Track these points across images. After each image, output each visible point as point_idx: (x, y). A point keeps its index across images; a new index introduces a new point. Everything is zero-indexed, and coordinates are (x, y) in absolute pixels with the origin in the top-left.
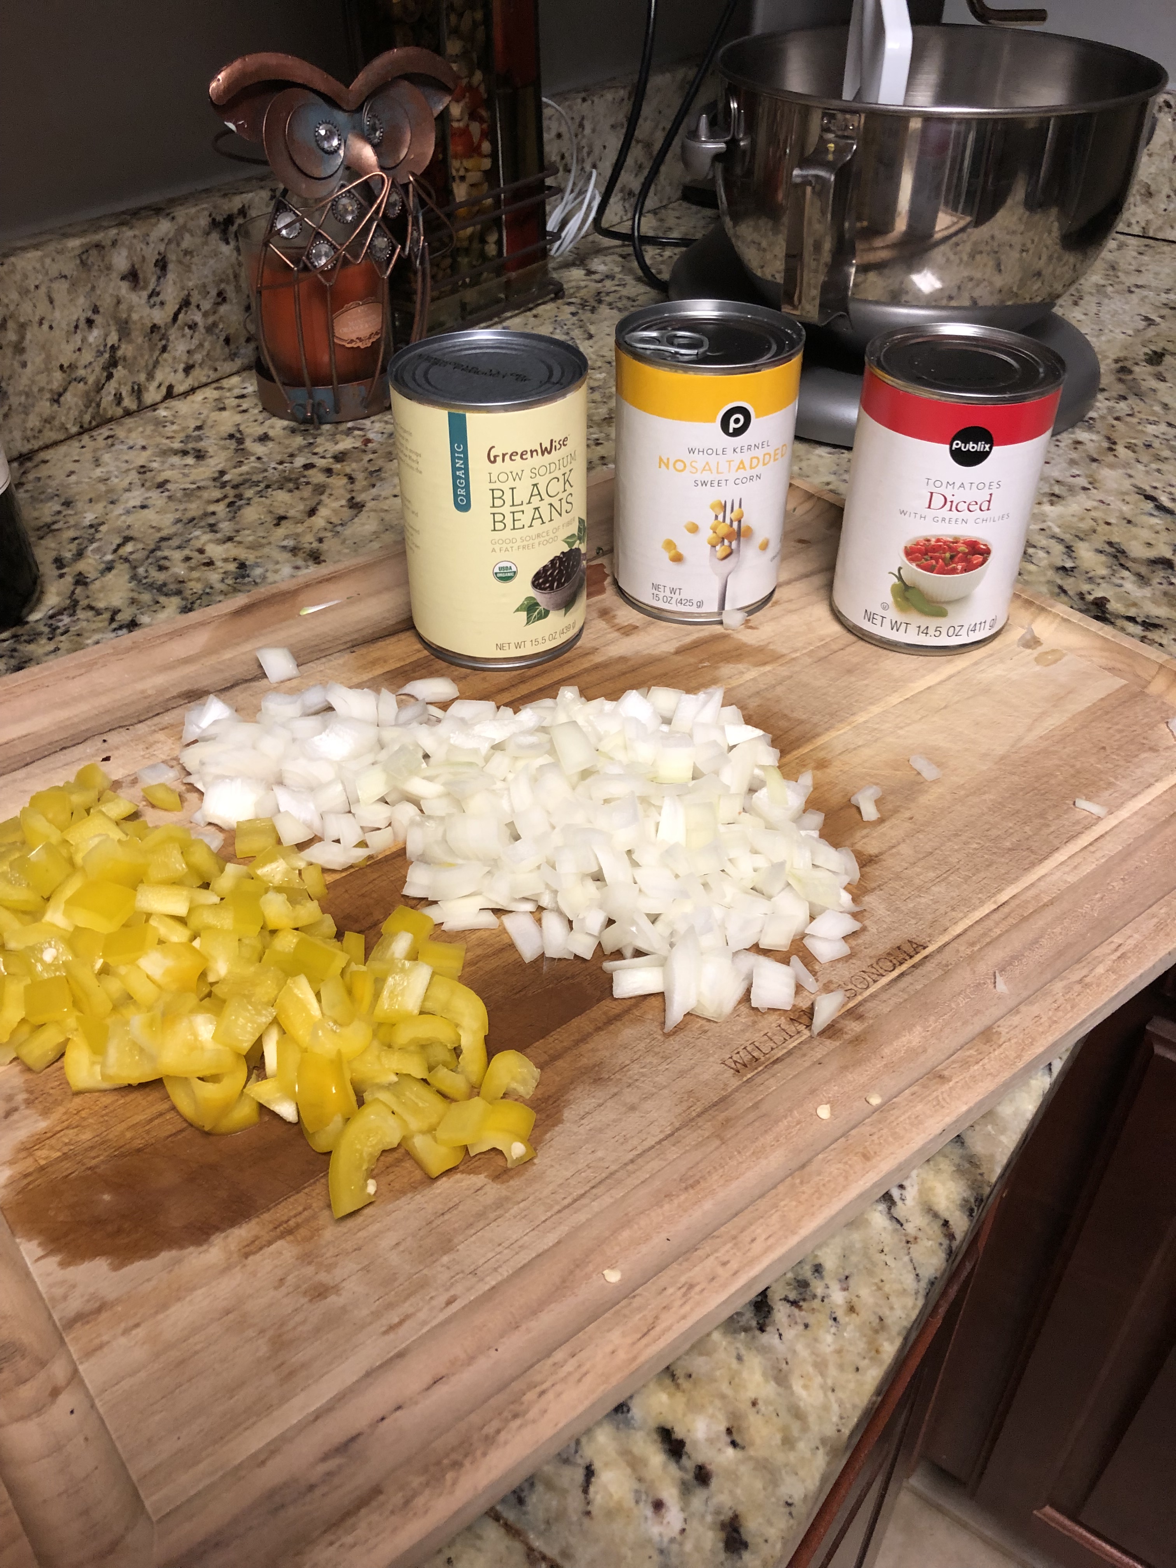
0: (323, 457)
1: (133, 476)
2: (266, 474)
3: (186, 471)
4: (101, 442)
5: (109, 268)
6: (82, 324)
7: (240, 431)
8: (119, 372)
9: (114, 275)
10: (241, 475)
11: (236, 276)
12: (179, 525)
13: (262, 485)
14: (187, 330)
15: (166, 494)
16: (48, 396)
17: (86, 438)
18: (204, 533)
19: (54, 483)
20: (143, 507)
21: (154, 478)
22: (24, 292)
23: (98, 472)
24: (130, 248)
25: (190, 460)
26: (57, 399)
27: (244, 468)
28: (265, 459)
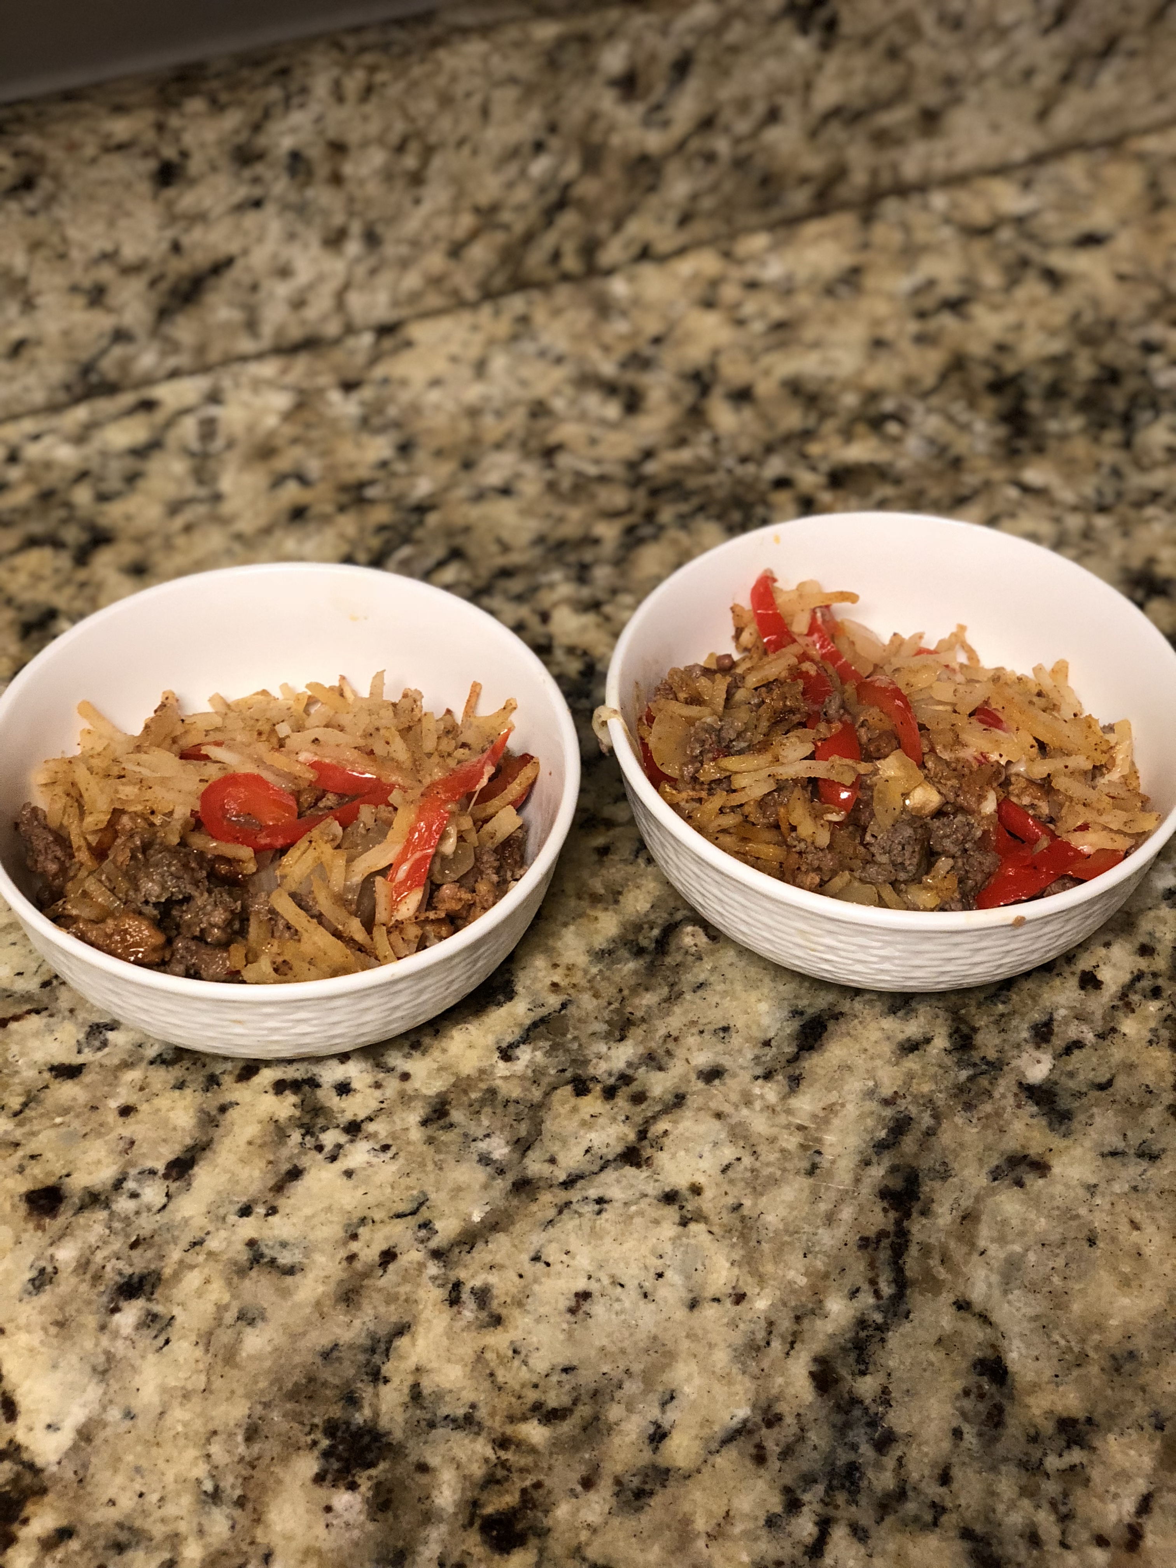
0: (813, 469)
1: (517, 419)
2: (711, 479)
3: (597, 432)
4: (503, 327)
5: (592, 70)
6: (527, 149)
7: (713, 368)
8: (569, 219)
9: (598, 80)
10: (674, 468)
11: (808, 86)
12: (538, 551)
13: (695, 501)
14: (698, 164)
15: (549, 475)
16: (443, 246)
17: (486, 311)
18: (568, 579)
19: (405, 396)
20: (505, 491)
21: (546, 431)
22: (446, 100)
23: (474, 393)
24: (637, 42)
25: (612, 410)
26: (456, 251)
27: (685, 456)
28: (725, 445)
